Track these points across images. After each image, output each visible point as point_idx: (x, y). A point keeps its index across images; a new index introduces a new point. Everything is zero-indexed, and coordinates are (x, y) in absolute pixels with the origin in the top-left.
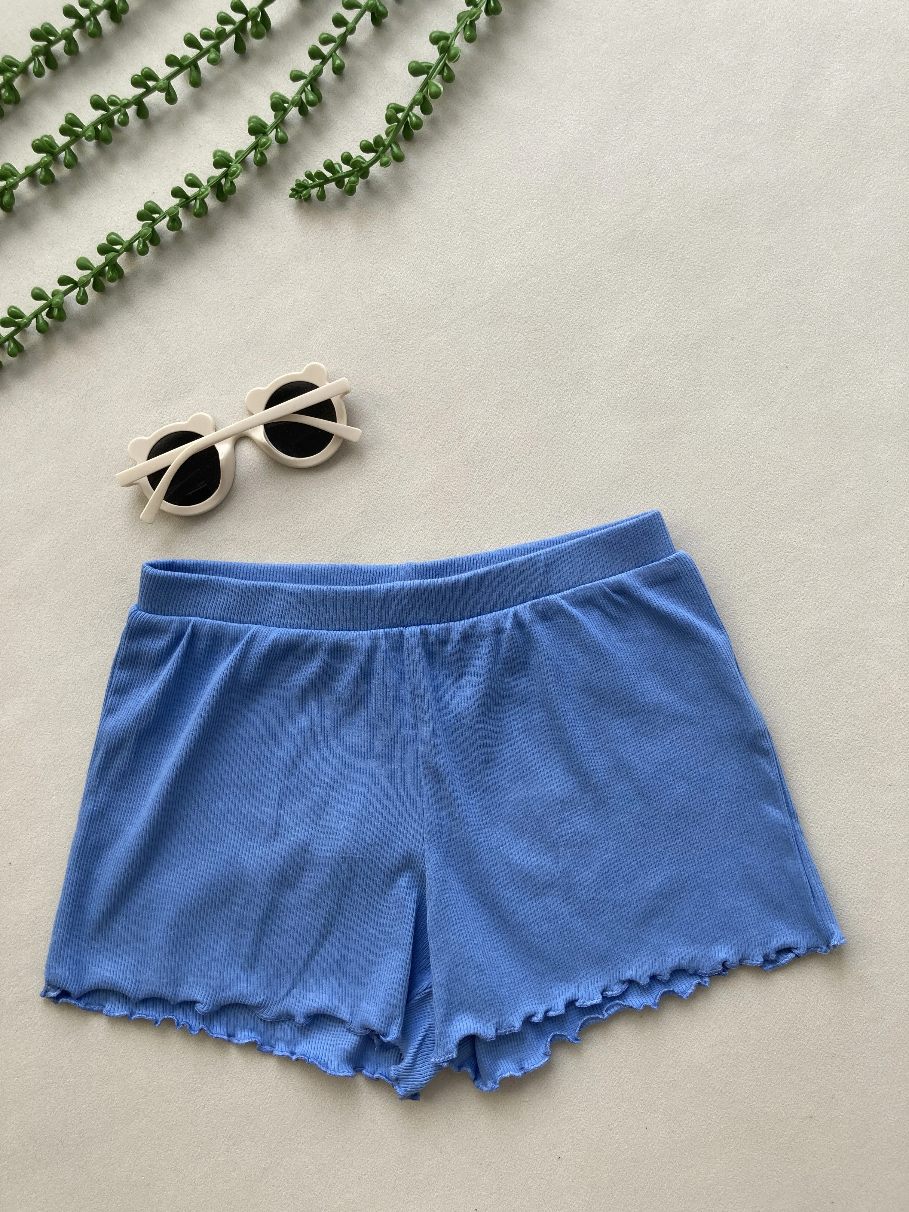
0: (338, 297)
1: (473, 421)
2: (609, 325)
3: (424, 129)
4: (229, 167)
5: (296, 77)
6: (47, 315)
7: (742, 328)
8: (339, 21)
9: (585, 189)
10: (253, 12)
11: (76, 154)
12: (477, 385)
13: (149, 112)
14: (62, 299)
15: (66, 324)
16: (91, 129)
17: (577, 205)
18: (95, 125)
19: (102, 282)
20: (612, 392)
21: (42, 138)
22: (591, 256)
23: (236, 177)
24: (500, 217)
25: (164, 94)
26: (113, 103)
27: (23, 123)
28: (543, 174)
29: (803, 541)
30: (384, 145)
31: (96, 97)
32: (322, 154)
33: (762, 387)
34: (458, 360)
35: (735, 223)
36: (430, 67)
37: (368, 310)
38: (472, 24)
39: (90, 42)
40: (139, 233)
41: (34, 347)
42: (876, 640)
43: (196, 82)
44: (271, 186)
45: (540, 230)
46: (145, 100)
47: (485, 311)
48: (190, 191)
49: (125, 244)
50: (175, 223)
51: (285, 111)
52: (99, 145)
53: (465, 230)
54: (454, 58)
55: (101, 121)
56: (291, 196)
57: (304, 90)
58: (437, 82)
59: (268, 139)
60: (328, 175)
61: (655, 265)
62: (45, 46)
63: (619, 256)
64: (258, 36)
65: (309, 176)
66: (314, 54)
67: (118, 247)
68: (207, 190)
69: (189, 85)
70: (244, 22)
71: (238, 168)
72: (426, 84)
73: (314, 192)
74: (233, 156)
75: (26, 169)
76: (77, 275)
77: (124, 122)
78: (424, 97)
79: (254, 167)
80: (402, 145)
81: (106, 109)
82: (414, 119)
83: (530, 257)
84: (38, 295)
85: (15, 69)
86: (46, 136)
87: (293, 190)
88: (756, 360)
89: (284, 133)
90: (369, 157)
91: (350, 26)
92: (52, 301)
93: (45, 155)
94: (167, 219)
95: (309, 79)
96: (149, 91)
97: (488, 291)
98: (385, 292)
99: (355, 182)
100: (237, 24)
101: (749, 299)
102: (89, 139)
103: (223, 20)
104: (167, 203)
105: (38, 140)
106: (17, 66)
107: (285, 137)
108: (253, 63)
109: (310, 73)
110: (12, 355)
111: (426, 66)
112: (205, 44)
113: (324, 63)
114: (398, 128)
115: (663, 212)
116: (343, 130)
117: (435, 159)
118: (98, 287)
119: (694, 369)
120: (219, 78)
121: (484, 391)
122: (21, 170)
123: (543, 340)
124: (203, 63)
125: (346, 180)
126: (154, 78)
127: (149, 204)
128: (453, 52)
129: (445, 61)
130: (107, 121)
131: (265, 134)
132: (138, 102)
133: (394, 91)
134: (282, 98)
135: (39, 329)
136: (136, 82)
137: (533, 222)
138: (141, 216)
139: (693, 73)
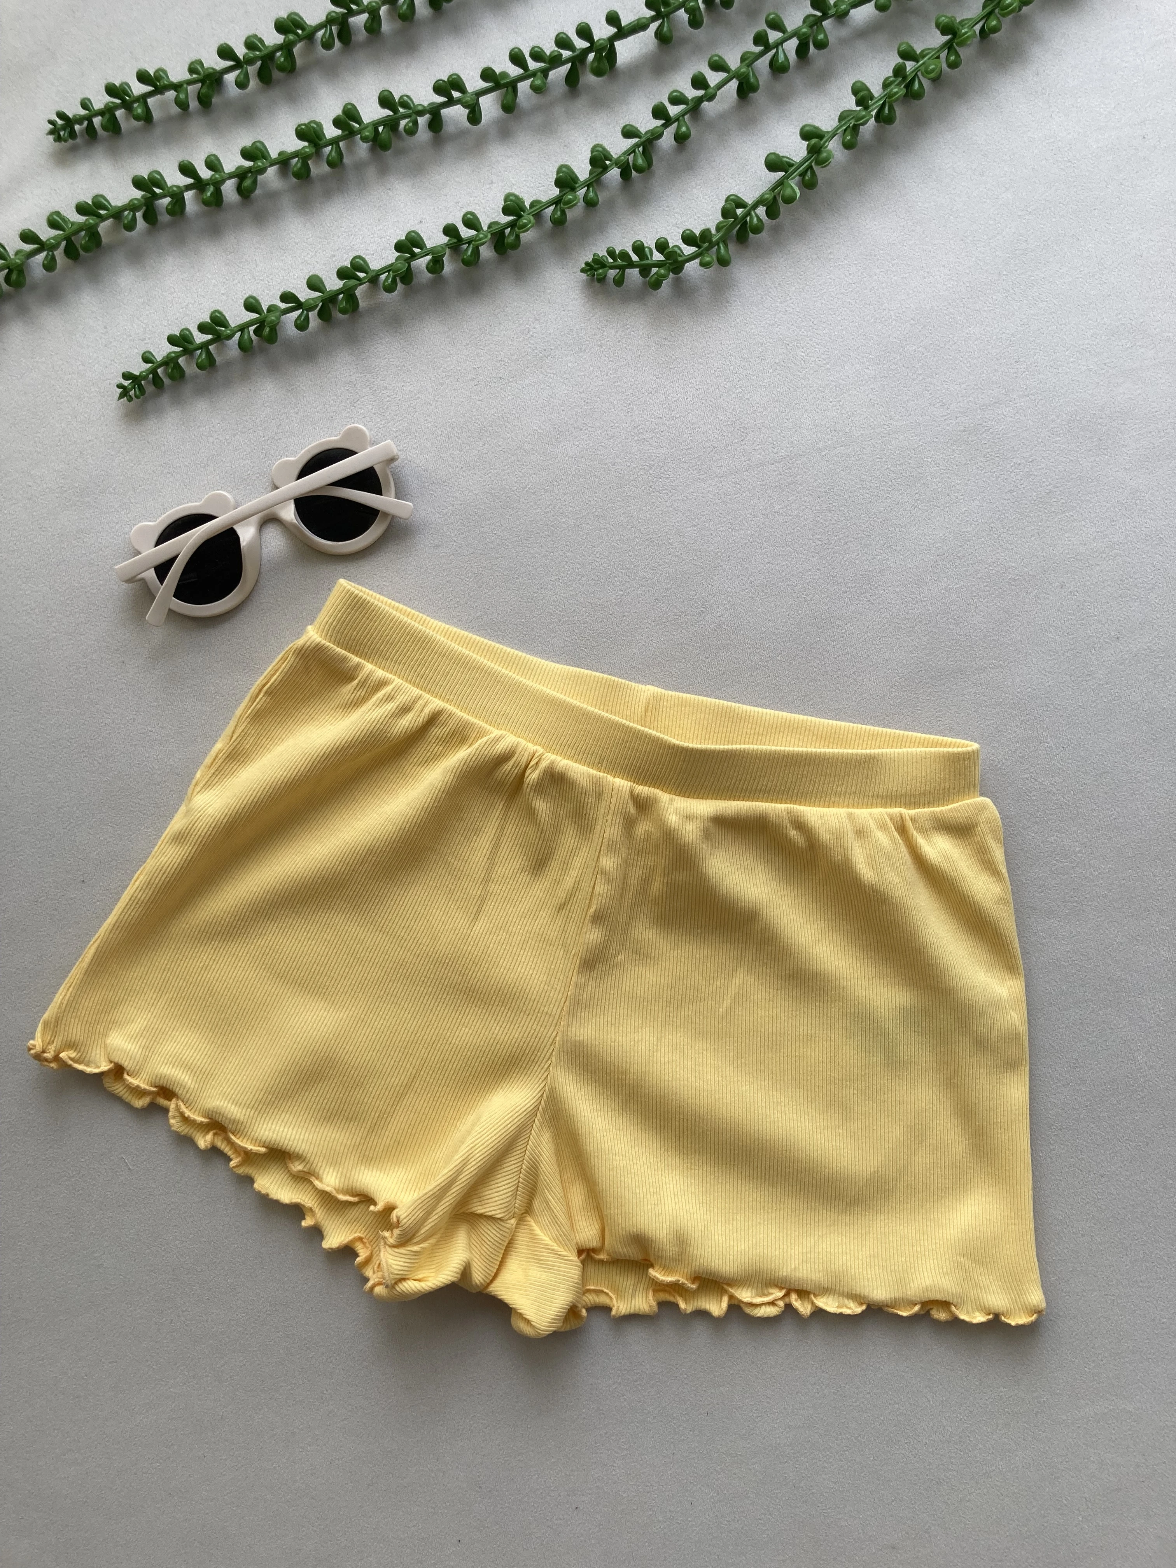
0: (604, 405)
1: (723, 597)
2: (918, 529)
3: (764, 234)
4: (520, 217)
5: (628, 133)
6: (255, 332)
7: (1076, 577)
8: (699, 82)
9: (935, 359)
10: (601, 44)
11: (343, 152)
12: (740, 555)
13: (444, 127)
14: (279, 318)
15: (275, 349)
16: (371, 128)
17: (920, 375)
18: (375, 125)
19: (330, 310)
20: (898, 610)
21: (310, 123)
22: (920, 440)
23: (524, 232)
24: (824, 364)
25: (467, 111)
26: (404, 105)
27: (292, 99)
28: (890, 327)
29: (1079, 852)
30: (710, 242)
31: (386, 93)
32: (634, 231)
33: (1081, 653)
34: (725, 519)
35: (1104, 449)
36: (791, 165)
37: (636, 431)
38: (855, 129)
39: (399, 24)
40: (391, 265)
41: (228, 364)
42: (1134, 996)
43: (509, 107)
44: (563, 252)
45: (867, 393)
46: (444, 112)
47: (775, 471)
48: (466, 233)
49: (371, 274)
50: (436, 265)
51: (605, 169)
52: (372, 150)
53: (778, 368)
54: (823, 163)
55: (384, 122)
56: (583, 271)
57: (634, 151)
58: (793, 183)
59: (575, 197)
60: (635, 258)
61: (994, 472)
62: (343, 14)
63: (953, 450)
64: (598, 72)
65: (611, 253)
66: (659, 112)
67: (361, 275)
68: (486, 236)
69: (499, 106)
70: (586, 52)
71: (530, 222)
72: (780, 183)
73: (612, 273)
74: (527, 205)
75: (280, 154)
76: (305, 294)
77: (412, 131)
78: (775, 197)
79: (549, 224)
80: (732, 247)
81: (395, 111)
82: (755, 219)
83: (846, 422)
84: (251, 305)
85: (300, 32)
86: (315, 122)
87: (587, 264)
88: (1083, 619)
89: (596, 195)
90: (688, 250)
91: (710, 91)
92: (266, 317)
93: (306, 144)
94: (429, 257)
95: (643, 139)
96: (451, 102)
97: (785, 449)
98: (661, 416)
99: (665, 277)
100: (577, 52)
101: (1095, 545)
102: (364, 139)
103: (562, 42)
104: (435, 239)
105: (305, 125)
106: (303, 29)
107: (595, 198)
108: (582, 102)
109: (646, 133)
110: (200, 367)
111: (787, 162)
112: (533, 65)
113: (665, 126)
114: (732, 226)
115: (1021, 411)
116: (667, 209)
117: (767, 273)
118: (324, 315)
119: (1005, 610)
120: (537, 109)
121: (747, 566)
122: (274, 154)
123: (833, 524)
124: (524, 87)
125: (654, 270)
126: (461, 87)
127: (413, 234)
128: (824, 155)
129: (811, 163)
130: (391, 124)
131: (573, 189)
132: (435, 112)
133: (740, 180)
134: (605, 152)
135: (241, 345)
136: (438, 89)
137: (862, 381)
138: (399, 247)
139: (1103, 256)
